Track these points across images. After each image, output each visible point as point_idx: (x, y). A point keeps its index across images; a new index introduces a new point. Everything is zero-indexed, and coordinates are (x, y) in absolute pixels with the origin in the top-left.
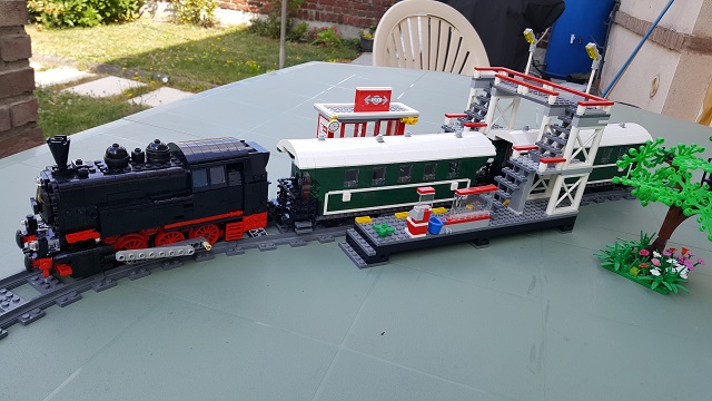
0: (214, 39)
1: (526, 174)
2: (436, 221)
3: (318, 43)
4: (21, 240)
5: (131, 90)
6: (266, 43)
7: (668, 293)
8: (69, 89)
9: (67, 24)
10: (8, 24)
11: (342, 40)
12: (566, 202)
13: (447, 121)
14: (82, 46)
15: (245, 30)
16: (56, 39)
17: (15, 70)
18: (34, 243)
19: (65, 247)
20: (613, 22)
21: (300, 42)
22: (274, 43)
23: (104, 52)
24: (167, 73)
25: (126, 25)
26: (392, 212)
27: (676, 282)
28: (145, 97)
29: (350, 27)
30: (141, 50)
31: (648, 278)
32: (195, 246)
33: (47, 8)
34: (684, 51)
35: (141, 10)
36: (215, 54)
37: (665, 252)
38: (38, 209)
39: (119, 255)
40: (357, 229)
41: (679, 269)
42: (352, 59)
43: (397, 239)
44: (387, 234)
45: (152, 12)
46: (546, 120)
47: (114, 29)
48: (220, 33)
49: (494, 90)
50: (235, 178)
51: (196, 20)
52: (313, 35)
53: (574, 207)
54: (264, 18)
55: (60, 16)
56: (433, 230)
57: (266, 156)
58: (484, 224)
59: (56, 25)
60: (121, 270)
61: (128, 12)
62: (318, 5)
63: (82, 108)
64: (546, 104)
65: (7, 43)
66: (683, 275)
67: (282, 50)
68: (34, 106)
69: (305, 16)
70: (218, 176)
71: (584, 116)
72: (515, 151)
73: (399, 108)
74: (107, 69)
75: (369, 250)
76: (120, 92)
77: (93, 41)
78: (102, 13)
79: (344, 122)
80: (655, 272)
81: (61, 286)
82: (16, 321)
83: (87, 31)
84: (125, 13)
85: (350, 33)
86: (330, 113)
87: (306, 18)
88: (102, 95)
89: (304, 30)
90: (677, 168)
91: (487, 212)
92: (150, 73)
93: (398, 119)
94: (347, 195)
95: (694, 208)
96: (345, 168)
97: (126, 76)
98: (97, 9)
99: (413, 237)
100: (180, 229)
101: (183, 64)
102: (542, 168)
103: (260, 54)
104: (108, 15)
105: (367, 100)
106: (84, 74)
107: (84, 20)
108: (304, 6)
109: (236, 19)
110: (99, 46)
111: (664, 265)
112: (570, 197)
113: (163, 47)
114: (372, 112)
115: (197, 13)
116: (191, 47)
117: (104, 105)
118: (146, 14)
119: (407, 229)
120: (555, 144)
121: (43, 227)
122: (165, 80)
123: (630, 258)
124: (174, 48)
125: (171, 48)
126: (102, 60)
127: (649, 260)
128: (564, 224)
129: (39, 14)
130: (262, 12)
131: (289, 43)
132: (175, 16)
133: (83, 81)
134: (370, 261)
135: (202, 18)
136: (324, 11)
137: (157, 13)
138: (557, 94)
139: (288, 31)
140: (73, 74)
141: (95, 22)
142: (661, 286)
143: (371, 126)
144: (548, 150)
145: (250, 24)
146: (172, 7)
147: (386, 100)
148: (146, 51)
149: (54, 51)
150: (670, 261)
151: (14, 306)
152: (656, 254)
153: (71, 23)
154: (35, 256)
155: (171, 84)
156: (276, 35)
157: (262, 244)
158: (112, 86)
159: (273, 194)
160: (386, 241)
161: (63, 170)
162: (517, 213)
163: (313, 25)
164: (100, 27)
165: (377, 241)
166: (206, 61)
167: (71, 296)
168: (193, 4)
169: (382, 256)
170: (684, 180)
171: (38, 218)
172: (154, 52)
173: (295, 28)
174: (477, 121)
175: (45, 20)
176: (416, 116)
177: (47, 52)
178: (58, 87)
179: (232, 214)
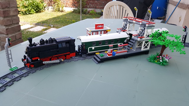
0: (64, 15)
1: (135, 41)
2: (114, 53)
3: (90, 14)
4: (23, 60)
5: (44, 29)
6: (77, 15)
7: (164, 65)
8: (28, 30)
9: (27, 14)
10: (14, 15)
11: (96, 13)
12: (146, 47)
13: (118, 30)
14: (31, 19)
15: (72, 12)
16: (25, 18)
17: (16, 25)
18: (26, 60)
19: (32, 61)
20: (168, 3)
21: (86, 14)
22: (79, 15)
23: (36, 20)
24: (52, 24)
25: (41, 13)
26: (104, 51)
27: (166, 63)
28: (47, 31)
29: (98, 9)
30: (46, 19)
31: (159, 62)
32: (60, 60)
33: (22, 10)
34: (187, 9)
35: (45, 9)
36: (64, 19)
37: (162, 56)
38: (26, 53)
39: (44, 62)
40: (96, 55)
41: (166, 60)
42: (99, 17)
43: (105, 57)
44: (102, 56)
45: (48, 9)
46: (140, 28)
47: (39, 14)
48: (65, 13)
49: (128, 22)
50: (68, 45)
51: (59, 11)
52: (89, 12)
53: (148, 48)
54: (76, 9)
55: (25, 12)
56: (114, 55)
57: (74, 40)
58: (126, 53)
59: (24, 14)
60: (44, 66)
61: (42, 10)
62: (90, 4)
63: (32, 34)
64: (139, 24)
65: (14, 19)
66: (167, 61)
67: (81, 17)
68: (21, 34)
69: (87, 7)
70: (64, 45)
71: (148, 26)
72: (133, 36)
73: (106, 28)
74: (38, 24)
75: (99, 60)
76: (41, 30)
77: (34, 17)
78: (35, 10)
79: (93, 32)
80: (161, 61)
81: (31, 70)
82: (23, 76)
83: (32, 15)
84: (41, 10)
85: (98, 11)
86: (89, 30)
87: (87, 8)
88: (37, 31)
89: (87, 11)
90: (163, 36)
91: (126, 50)
92: (48, 25)
93: (106, 30)
94: (93, 48)
95: (168, 45)
96: (93, 42)
97: (42, 26)
98: (34, 9)
99: (109, 56)
100: (56, 57)
101: (56, 22)
102: (139, 39)
103: (76, 18)
104: (37, 11)
105: (98, 26)
106: (32, 26)
107: (31, 12)
108: (86, 5)
109: (69, 9)
110: (35, 19)
111: (163, 59)
112: (147, 46)
113: (51, 18)
114: (99, 29)
115: (59, 9)
116: (58, 17)
117: (37, 33)
118: (46, 10)
119: (107, 55)
120: (142, 34)
121: (27, 57)
122: (52, 26)
123: (155, 59)
124: (54, 18)
125: (53, 18)
126: (36, 22)
127: (159, 58)
128: (146, 53)
129: (20, 12)
130: (76, 7)
131: (83, 15)
132: (53, 10)
133: (32, 28)
134: (99, 62)
135: (60, 10)
136: (92, 6)
137: (49, 9)
138: (142, 22)
139: (82, 12)
140: (29, 26)
141: (34, 13)
142: (163, 64)
143: (99, 32)
144: (141, 35)
145: (73, 10)
146: (53, 7)
147: (102, 26)
148: (47, 19)
149: (24, 21)
150: (164, 58)
151: (22, 74)
152: (161, 57)
153: (28, 13)
154: (26, 63)
155: (53, 27)
156: (79, 13)
157: (75, 60)
158: (39, 28)
159: (77, 49)
160: (102, 58)
161: (31, 45)
162: (134, 50)
163: (89, 9)
164: (35, 14)
165: (100, 58)
166: (62, 21)
167: (34, 71)
168: (58, 6)
169: (102, 61)
170: (165, 39)
171: (26, 55)
172: (49, 19)
173: (84, 11)
174: (125, 30)
175: (21, 13)
176: (110, 30)
177: (22, 21)
178: (26, 29)
179: (68, 53)
